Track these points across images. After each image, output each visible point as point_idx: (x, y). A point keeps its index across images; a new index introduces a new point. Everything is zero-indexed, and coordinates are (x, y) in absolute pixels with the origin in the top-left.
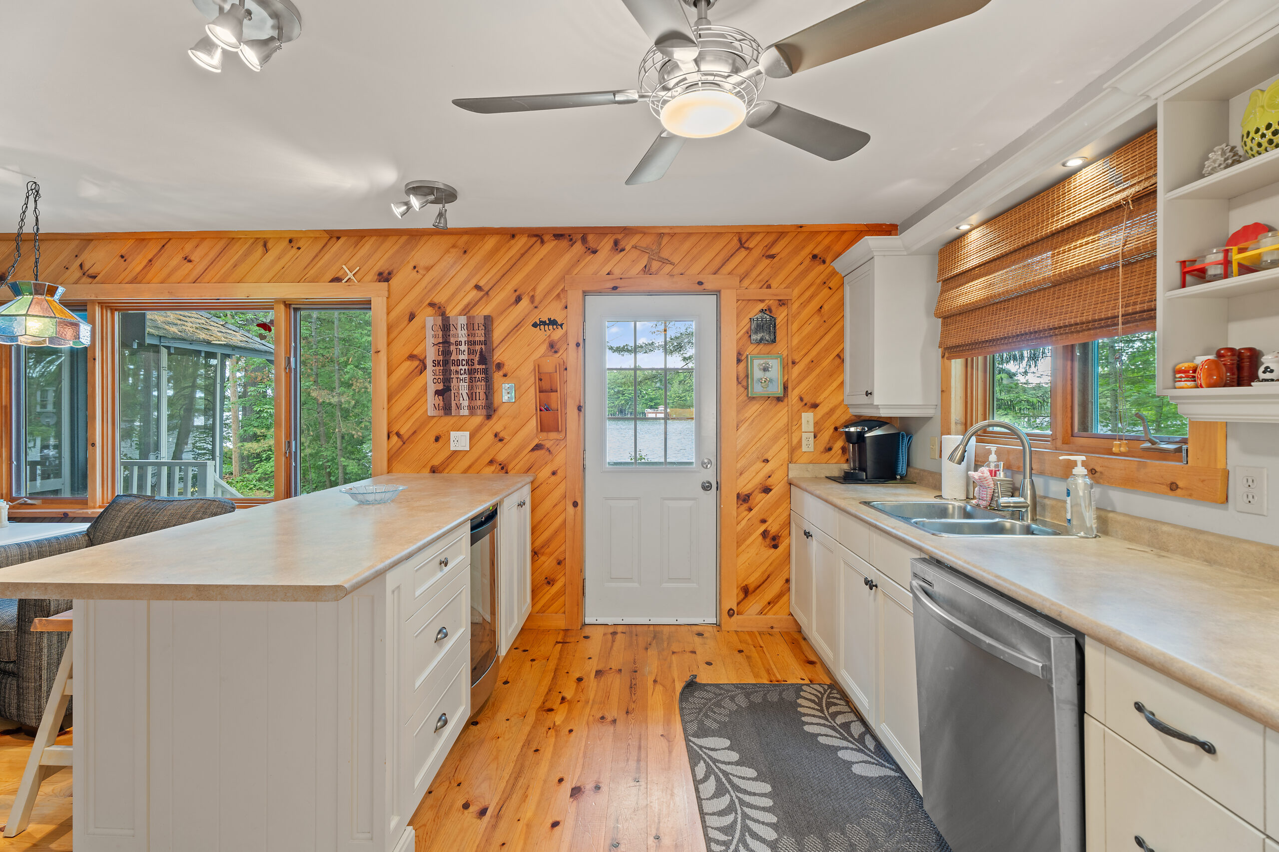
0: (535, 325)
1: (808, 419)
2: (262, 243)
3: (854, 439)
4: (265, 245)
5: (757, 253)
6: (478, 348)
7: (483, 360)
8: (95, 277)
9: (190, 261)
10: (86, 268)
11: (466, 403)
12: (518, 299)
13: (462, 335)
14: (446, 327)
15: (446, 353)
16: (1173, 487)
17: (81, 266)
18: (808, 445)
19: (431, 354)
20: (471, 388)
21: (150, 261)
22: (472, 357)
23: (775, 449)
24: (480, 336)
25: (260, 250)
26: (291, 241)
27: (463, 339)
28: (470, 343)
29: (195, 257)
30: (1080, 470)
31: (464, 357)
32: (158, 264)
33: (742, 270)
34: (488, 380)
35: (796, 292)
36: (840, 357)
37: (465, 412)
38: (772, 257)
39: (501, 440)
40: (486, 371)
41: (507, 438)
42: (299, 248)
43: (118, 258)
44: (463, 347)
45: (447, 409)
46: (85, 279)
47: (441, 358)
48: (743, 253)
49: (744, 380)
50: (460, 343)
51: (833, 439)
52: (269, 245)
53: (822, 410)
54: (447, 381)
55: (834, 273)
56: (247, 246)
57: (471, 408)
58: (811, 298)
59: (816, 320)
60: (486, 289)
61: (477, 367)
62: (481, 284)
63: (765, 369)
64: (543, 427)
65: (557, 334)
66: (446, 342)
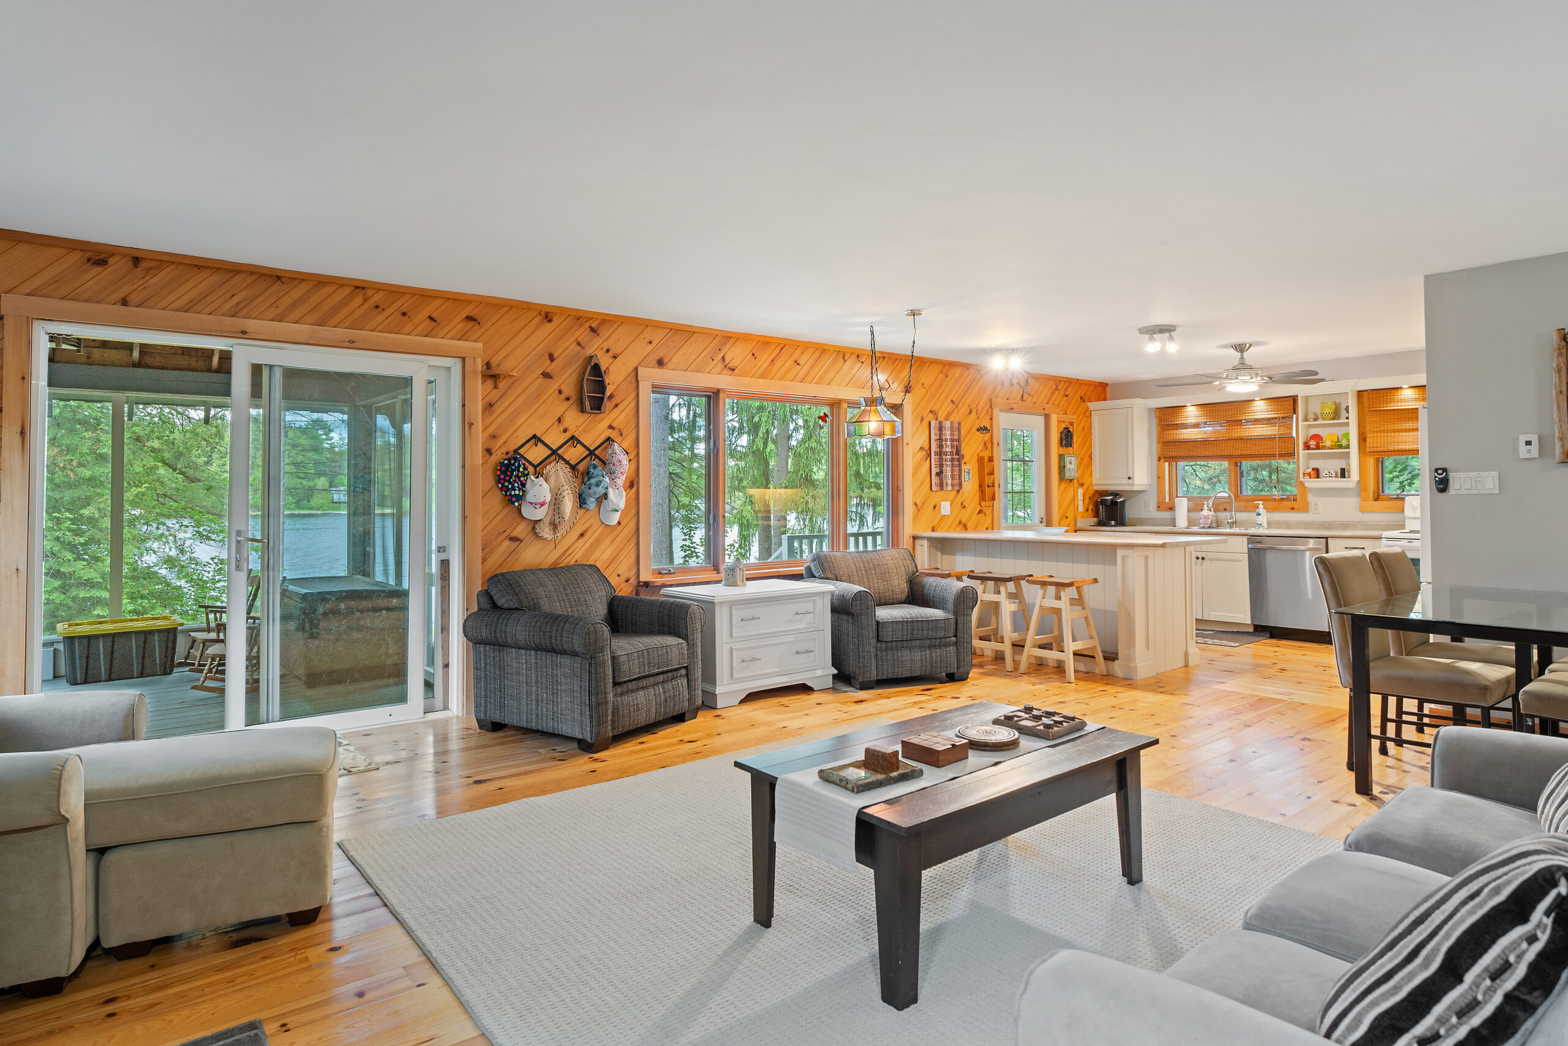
0: (978, 430)
1: (1080, 491)
2: (842, 356)
3: (1109, 504)
4: (844, 358)
5: (1062, 392)
6: (955, 443)
7: (958, 453)
8: (733, 370)
9: (798, 364)
10: (727, 360)
11: (950, 482)
12: (971, 412)
13: (947, 434)
14: (941, 429)
15: (941, 447)
16: (1293, 509)
17: (723, 357)
18: (1081, 509)
19: (934, 448)
20: (952, 471)
21: (773, 361)
22: (953, 450)
23: (1070, 510)
24: (956, 437)
25: (841, 360)
26: (858, 356)
27: (949, 437)
28: (952, 440)
29: (801, 362)
30: (1261, 506)
31: (949, 450)
32: (778, 364)
33: (1057, 402)
34: (960, 466)
35: (1075, 417)
36: (1090, 456)
37: (950, 488)
38: (1067, 396)
39: (964, 507)
40: (959, 460)
41: (967, 505)
42: (862, 362)
43: (750, 355)
44: (949, 443)
45: (941, 486)
46: (725, 371)
47: (938, 450)
48: (1057, 392)
49: (1062, 468)
50: (946, 440)
51: (1088, 506)
52: (846, 357)
53: (1085, 487)
54: (941, 466)
55: (1088, 408)
56: (834, 355)
57: (952, 485)
58: (1081, 421)
59: (1082, 434)
60: (956, 403)
61: (955, 457)
62: (954, 400)
63: (1071, 463)
64: (983, 498)
65: (988, 435)
66: (940, 439)
